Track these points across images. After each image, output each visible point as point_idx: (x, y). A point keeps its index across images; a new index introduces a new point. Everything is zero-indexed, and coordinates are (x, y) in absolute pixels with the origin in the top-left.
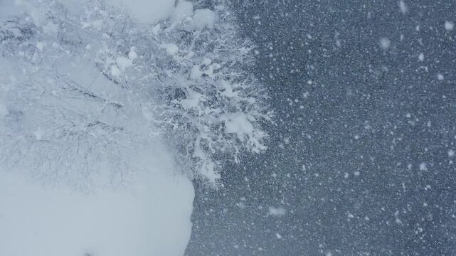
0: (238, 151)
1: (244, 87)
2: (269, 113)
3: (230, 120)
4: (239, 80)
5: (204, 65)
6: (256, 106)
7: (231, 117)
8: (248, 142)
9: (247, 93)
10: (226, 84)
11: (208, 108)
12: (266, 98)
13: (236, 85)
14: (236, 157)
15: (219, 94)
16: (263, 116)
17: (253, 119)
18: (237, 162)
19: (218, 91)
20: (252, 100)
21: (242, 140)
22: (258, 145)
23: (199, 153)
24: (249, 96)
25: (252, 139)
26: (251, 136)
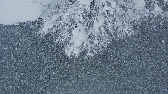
0: (62, 40)
1: (103, 34)
2: (91, 54)
3: (80, 31)
4: (106, 30)
5: (110, 4)
6: (93, 45)
7: (82, 31)
8: (70, 45)
9: (100, 37)
10: (101, 22)
11: (82, 12)
12: (100, 50)
13: (102, 29)
14: (59, 40)
15: (94, 19)
16: (89, 51)
17: (85, 45)
18: (56, 41)
19: (95, 18)
20: (96, 42)
21: (71, 41)
22: (70, 51)
23: (56, 17)
24: (98, 40)
25: (72, 47)
26: (74, 46)
